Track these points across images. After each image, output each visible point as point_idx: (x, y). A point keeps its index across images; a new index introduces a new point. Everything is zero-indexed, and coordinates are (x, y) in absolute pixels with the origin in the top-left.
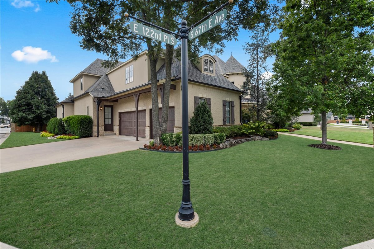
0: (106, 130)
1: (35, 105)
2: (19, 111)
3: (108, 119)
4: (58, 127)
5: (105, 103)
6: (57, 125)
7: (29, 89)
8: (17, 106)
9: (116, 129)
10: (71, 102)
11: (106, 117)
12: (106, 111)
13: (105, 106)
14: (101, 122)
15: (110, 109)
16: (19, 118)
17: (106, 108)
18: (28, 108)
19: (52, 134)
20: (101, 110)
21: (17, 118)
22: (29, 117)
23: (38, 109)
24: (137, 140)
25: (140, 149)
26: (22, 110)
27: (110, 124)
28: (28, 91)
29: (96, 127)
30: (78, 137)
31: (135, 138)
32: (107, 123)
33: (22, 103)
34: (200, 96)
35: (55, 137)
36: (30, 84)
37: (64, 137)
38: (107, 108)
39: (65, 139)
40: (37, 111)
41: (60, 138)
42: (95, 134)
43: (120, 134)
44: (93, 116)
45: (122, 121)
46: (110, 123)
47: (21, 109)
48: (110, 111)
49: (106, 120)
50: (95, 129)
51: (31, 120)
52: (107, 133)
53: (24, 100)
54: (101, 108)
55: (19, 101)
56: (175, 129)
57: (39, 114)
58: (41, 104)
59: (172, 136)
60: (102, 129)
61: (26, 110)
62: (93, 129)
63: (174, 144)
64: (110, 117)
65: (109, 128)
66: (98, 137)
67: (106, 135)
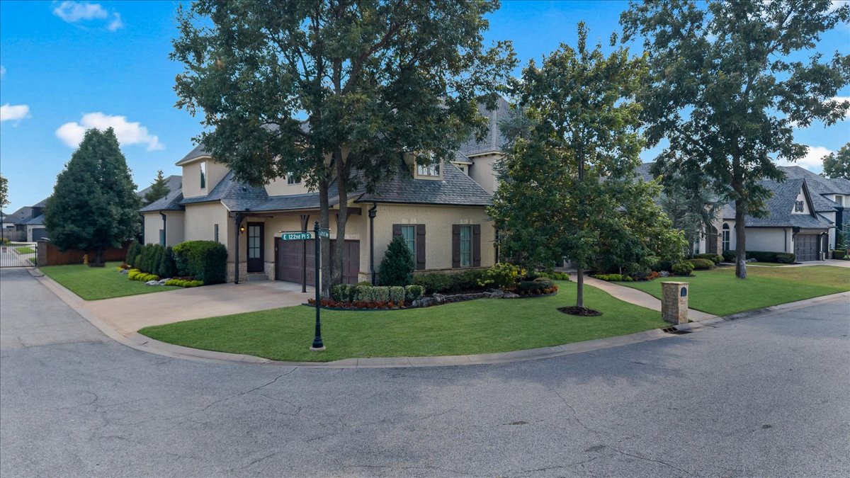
0: (249, 271)
1: (96, 207)
2: (65, 220)
3: (254, 248)
4: (165, 262)
5: (250, 219)
6: (163, 259)
7: (83, 171)
8: (61, 210)
9: (270, 267)
10: (179, 208)
11: (251, 245)
12: (251, 234)
13: (249, 224)
14: (243, 256)
15: (258, 229)
16: (64, 234)
17: (250, 227)
18: (81, 212)
19: (154, 276)
20: (242, 232)
21: (60, 236)
22: (84, 234)
23: (102, 215)
24: (304, 291)
25: (303, 304)
26: (70, 218)
27: (258, 259)
28: (82, 177)
29: (234, 265)
30: (201, 282)
31: (300, 287)
32: (251, 256)
33: (70, 203)
34: (404, 222)
35: (161, 281)
36: (84, 159)
37: (178, 281)
38: (253, 227)
39: (180, 286)
40: (101, 220)
41: (172, 285)
42: (231, 277)
43: (277, 278)
44: (228, 244)
45: (280, 253)
46: (258, 255)
47: (67, 215)
48: (258, 234)
49: (251, 251)
50: (231, 268)
51: (87, 240)
52: (252, 275)
53: (74, 195)
54: (243, 229)
55: (64, 198)
56: (360, 276)
57: (104, 225)
58: (109, 204)
59: (345, 289)
60: (243, 267)
61: (79, 218)
62: (228, 269)
63: (348, 299)
64: (258, 244)
65: (256, 266)
66: (236, 283)
67: (251, 280)
